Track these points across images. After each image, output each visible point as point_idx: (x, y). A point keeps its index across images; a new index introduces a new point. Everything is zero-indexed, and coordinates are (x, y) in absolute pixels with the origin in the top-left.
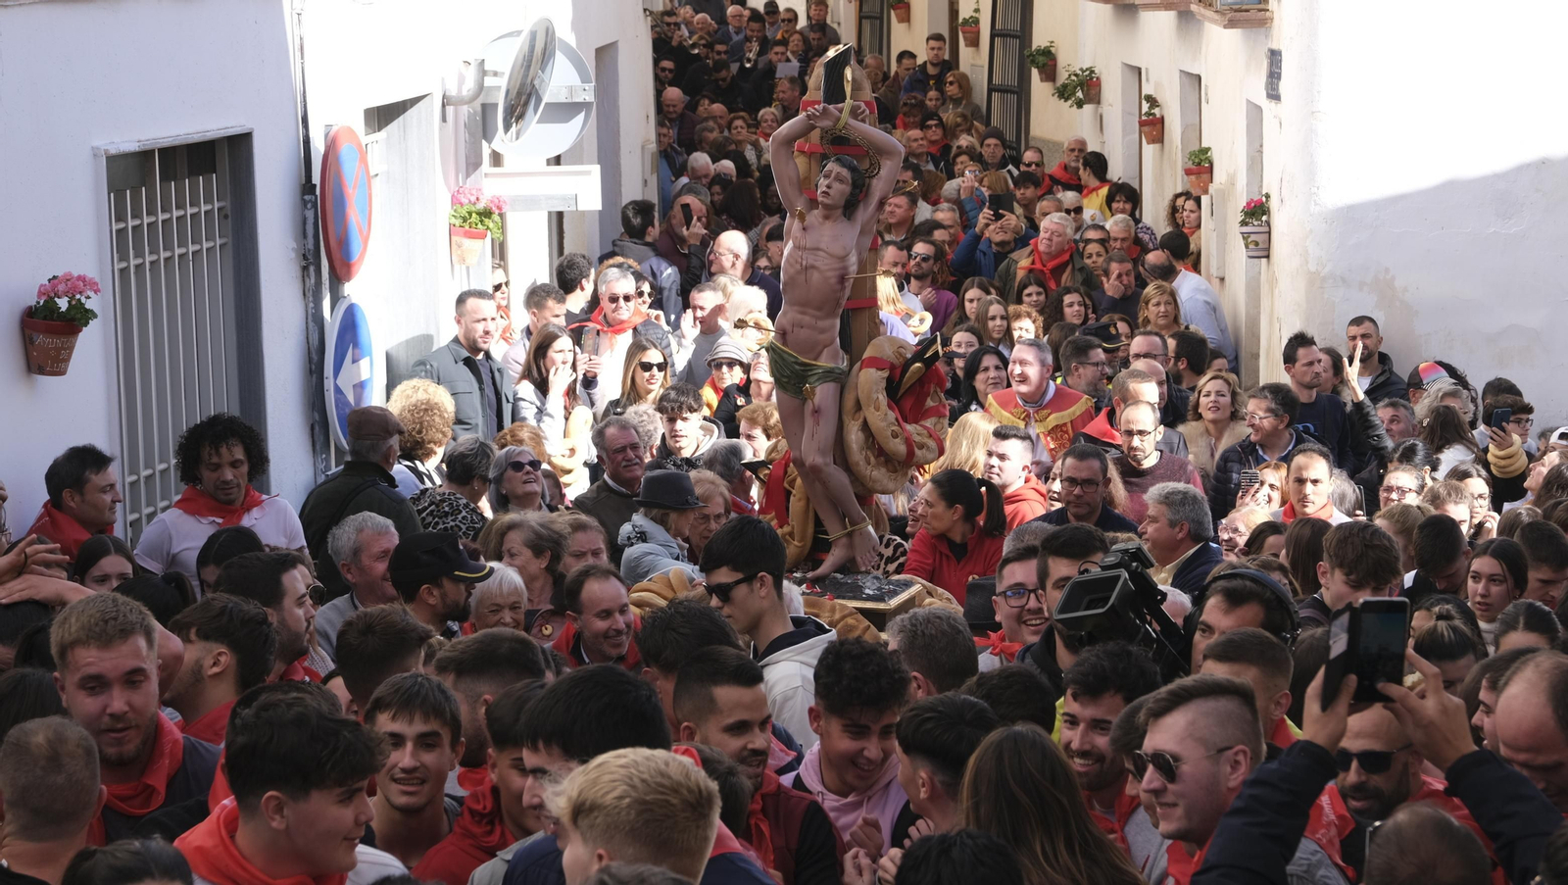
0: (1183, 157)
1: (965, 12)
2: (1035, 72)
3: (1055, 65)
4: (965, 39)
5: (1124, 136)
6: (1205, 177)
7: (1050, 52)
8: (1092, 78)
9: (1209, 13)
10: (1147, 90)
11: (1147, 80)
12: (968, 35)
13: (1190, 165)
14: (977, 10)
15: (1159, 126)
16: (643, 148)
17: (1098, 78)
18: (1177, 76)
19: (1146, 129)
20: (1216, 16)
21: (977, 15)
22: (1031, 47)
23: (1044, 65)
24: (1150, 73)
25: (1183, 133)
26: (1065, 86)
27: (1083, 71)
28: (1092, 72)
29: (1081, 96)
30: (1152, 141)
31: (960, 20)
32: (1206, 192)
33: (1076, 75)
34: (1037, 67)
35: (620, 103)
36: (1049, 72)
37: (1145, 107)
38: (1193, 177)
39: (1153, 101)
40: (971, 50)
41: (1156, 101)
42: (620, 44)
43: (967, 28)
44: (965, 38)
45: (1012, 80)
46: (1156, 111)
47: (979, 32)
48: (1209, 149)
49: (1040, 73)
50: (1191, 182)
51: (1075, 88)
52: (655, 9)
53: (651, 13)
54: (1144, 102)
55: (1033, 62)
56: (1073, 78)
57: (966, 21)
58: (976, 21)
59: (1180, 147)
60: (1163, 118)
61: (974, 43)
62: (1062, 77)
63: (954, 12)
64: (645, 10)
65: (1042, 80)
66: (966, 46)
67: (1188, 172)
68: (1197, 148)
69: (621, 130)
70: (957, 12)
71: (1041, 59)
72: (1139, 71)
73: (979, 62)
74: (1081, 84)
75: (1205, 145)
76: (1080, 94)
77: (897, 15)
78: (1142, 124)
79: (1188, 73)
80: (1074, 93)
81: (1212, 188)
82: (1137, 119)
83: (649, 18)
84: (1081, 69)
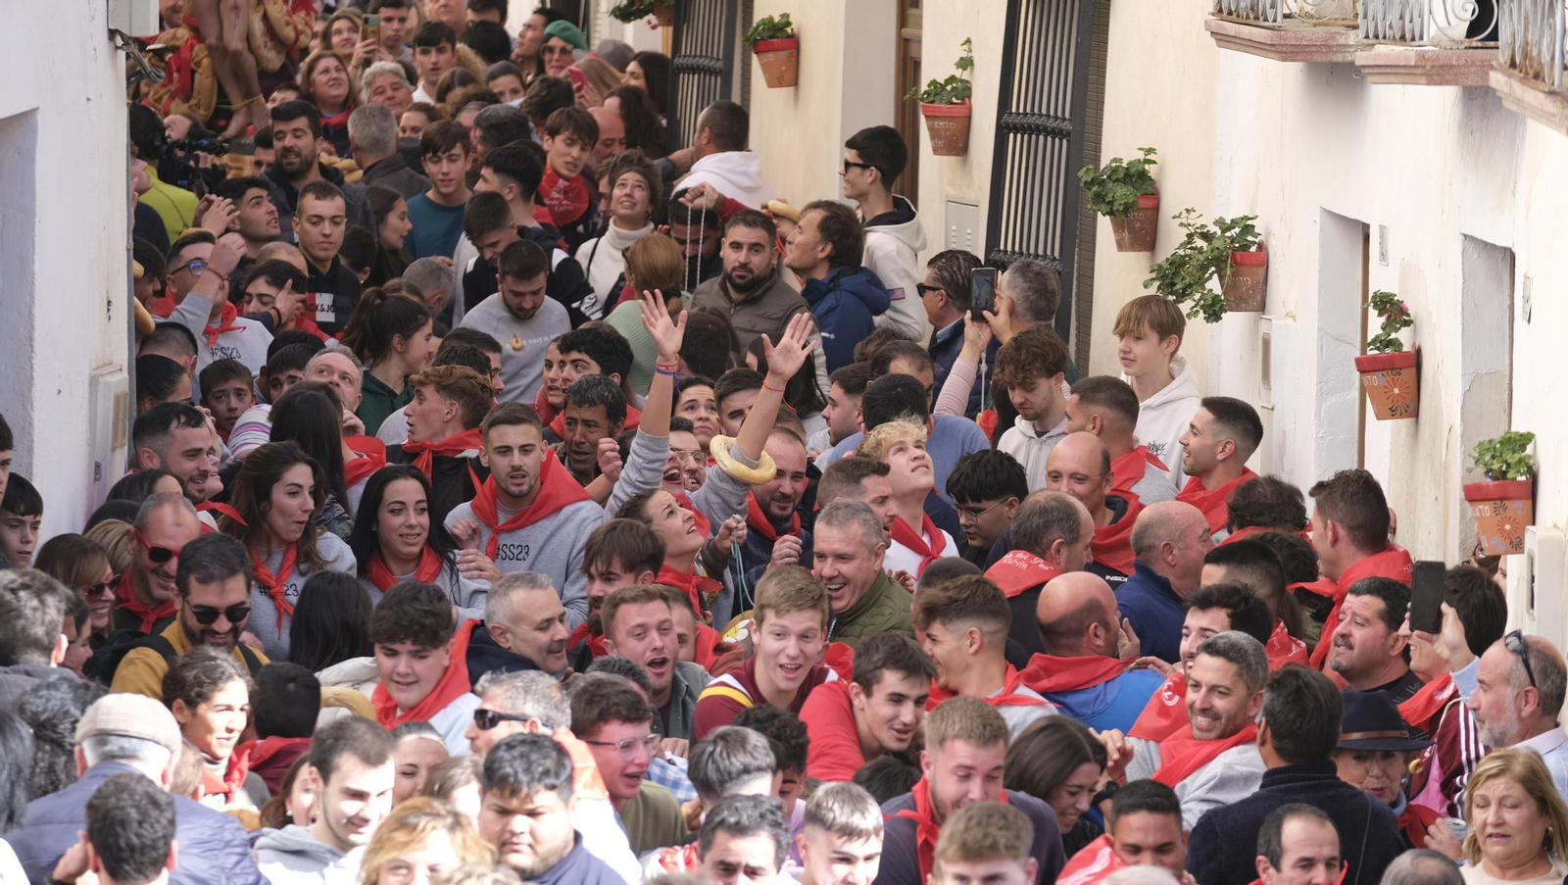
0: (1466, 455)
1: (936, 67)
2: (1104, 225)
3: (1157, 209)
4: (934, 134)
5: (1321, 395)
6: (1518, 507)
7: (1143, 175)
8: (1245, 247)
9: (1532, 96)
10: (1382, 281)
11: (1383, 255)
12: (939, 124)
13: (1479, 476)
14: (966, 63)
15: (1408, 374)
16: (93, 382)
17: (1261, 246)
18: (1457, 245)
19: (1375, 379)
20: (1550, 106)
21: (966, 75)
22: (1097, 159)
23: (1127, 208)
24: (1391, 238)
25: (1467, 394)
26: (1177, 264)
27: (1226, 228)
28: (1248, 229)
29: (1218, 290)
30: (1390, 411)
31: (924, 87)
32: (1518, 546)
33: (1207, 237)
34: (1111, 213)
35: (37, 269)
36: (1141, 230)
37: (1376, 324)
38: (1486, 508)
39: (1393, 310)
40: (949, 161)
41: (1403, 311)
42: (41, 118)
43: (940, 106)
44: (931, 129)
45: (1047, 242)
46: (1403, 336)
47: (969, 117)
48: (1526, 439)
49: (1118, 227)
50: (1480, 519)
51: (1204, 268)
52: (139, 32)
53: (127, 40)
54: (1373, 313)
55: (1099, 198)
56: (1199, 243)
57: (937, 88)
58: (964, 91)
59: (1458, 429)
60: (1418, 352)
61: (957, 144)
62: (1172, 240)
63: (908, 64)
64: (112, 33)
65: (1121, 246)
66: (936, 151)
67: (1473, 494)
68: (1497, 434)
69: (37, 336)
70: (917, 64)
71: (1121, 193)
72: (1365, 230)
73: (970, 195)
74: (1218, 261)
75: (1519, 426)
76: (1214, 285)
77: (765, 67)
78: (1365, 366)
79: (1486, 245)
80: (1200, 282)
81: (1533, 537)
82: (1358, 354)
83: (122, 54)
84: (1219, 222)
